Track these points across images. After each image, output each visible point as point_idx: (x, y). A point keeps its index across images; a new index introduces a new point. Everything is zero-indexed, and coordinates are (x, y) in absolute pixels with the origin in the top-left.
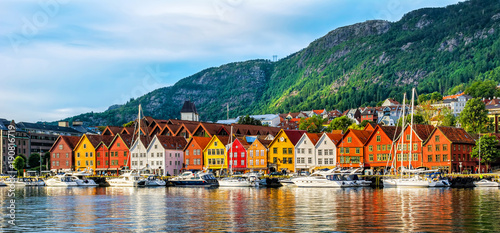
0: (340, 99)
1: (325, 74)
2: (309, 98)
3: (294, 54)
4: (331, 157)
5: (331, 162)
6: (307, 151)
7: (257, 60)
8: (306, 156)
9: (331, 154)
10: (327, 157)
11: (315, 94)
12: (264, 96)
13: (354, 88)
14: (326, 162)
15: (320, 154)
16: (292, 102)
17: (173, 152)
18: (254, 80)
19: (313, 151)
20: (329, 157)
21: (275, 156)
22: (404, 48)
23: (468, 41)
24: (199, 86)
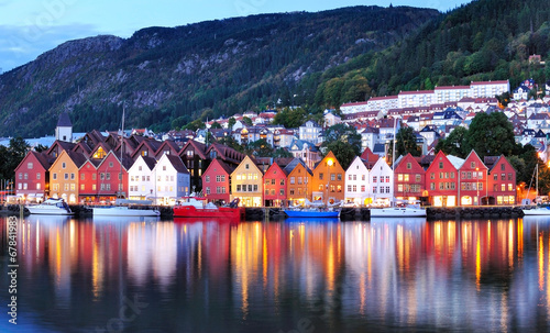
1: (57, 91)
4: (388, 184)
5: (388, 191)
6: (359, 177)
8: (359, 183)
9: (388, 181)
10: (382, 185)
13: (90, 107)
14: (382, 191)
15: (375, 180)
19: (366, 178)
20: (385, 184)
22: (141, 66)
23: (204, 64)
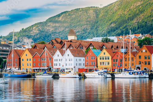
0: (138, 28)
1: (129, 15)
2: (121, 28)
3: (112, 4)
7: (92, 7)
11: (124, 26)
12: (95, 27)
13: (146, 22)
16: (111, 30)
17: (78, 58)
18: (90, 18)
21: (140, 60)
24: (60, 21)
